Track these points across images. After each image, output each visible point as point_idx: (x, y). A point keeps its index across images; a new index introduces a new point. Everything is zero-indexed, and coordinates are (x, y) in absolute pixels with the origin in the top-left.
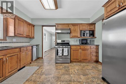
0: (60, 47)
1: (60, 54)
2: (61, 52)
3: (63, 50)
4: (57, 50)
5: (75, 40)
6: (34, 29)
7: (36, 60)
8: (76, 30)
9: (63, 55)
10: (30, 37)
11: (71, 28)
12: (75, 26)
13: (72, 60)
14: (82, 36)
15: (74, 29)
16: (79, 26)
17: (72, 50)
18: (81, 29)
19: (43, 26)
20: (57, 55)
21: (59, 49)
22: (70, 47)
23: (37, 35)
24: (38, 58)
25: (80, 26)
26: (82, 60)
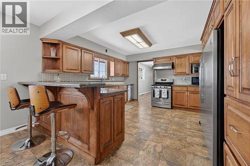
0: (157, 88)
1: (157, 96)
2: (159, 93)
3: (161, 92)
4: (154, 91)
5: (184, 78)
6: (128, 67)
7: (130, 101)
8: (184, 64)
9: (160, 97)
10: (125, 76)
11: (175, 62)
12: (181, 58)
13: (174, 105)
14: (193, 72)
15: (180, 63)
16: (187, 58)
17: (174, 91)
18: (191, 62)
19: (138, 62)
20: (154, 96)
21: (155, 89)
22: (170, 87)
23: (131, 74)
24: (132, 100)
25: (189, 57)
26: (190, 107)
